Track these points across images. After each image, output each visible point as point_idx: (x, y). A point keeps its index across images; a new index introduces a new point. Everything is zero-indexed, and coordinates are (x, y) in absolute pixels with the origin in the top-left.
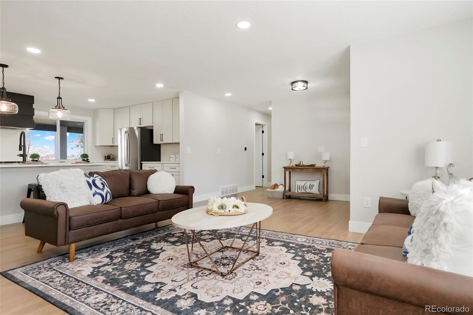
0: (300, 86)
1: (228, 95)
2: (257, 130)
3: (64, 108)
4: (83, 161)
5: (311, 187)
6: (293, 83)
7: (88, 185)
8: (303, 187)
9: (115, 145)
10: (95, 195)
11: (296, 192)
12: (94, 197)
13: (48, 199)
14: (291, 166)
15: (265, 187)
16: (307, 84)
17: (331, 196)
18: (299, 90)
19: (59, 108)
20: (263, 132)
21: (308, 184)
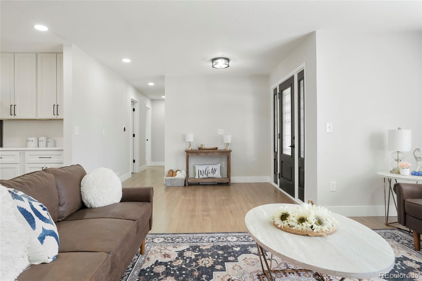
0: (221, 64)
1: (126, 61)
5: (214, 171)
6: (213, 60)
8: (205, 171)
10: (44, 238)
11: (197, 177)
14: (190, 149)
16: (228, 62)
17: (234, 179)
18: (220, 68)
20: (134, 110)
21: (210, 168)
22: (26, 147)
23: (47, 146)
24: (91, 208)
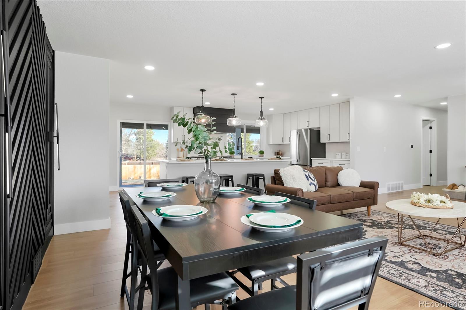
1: (398, 96)
2: (424, 126)
3: (264, 118)
4: (276, 158)
7: (306, 177)
9: (284, 144)
10: (311, 185)
12: (310, 186)
13: (285, 185)
15: (433, 186)
19: (262, 119)
20: (431, 128)
22: (336, 158)
23: (342, 158)
24: (342, 186)
